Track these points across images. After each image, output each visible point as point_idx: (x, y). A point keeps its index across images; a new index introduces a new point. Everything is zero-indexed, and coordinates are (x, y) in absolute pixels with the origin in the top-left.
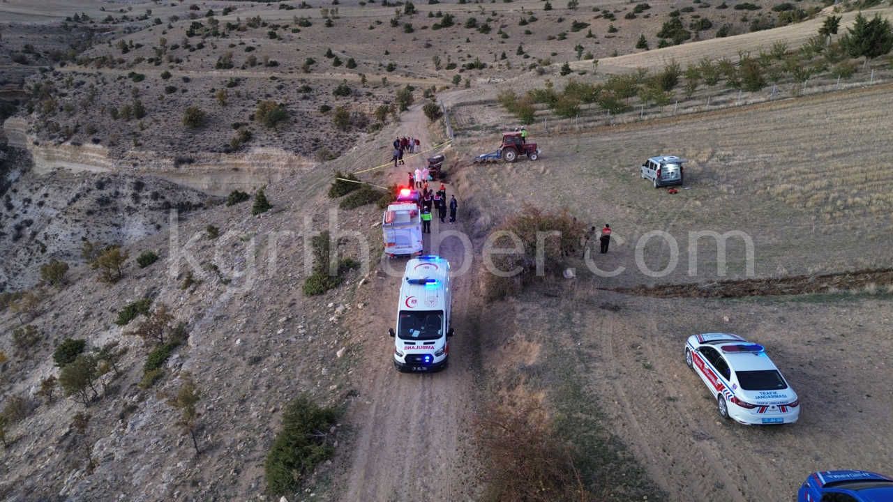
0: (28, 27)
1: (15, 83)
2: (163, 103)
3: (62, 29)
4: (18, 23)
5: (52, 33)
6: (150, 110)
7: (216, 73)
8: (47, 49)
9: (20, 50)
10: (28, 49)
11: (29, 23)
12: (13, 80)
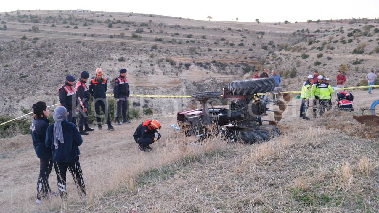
0: (277, 34)
1: (257, 58)
2: (309, 70)
3: (293, 35)
4: (273, 31)
5: (286, 36)
6: (300, 74)
7: (351, 56)
8: (279, 44)
9: (267, 43)
10: (271, 43)
11: (278, 32)
12: (257, 57)
